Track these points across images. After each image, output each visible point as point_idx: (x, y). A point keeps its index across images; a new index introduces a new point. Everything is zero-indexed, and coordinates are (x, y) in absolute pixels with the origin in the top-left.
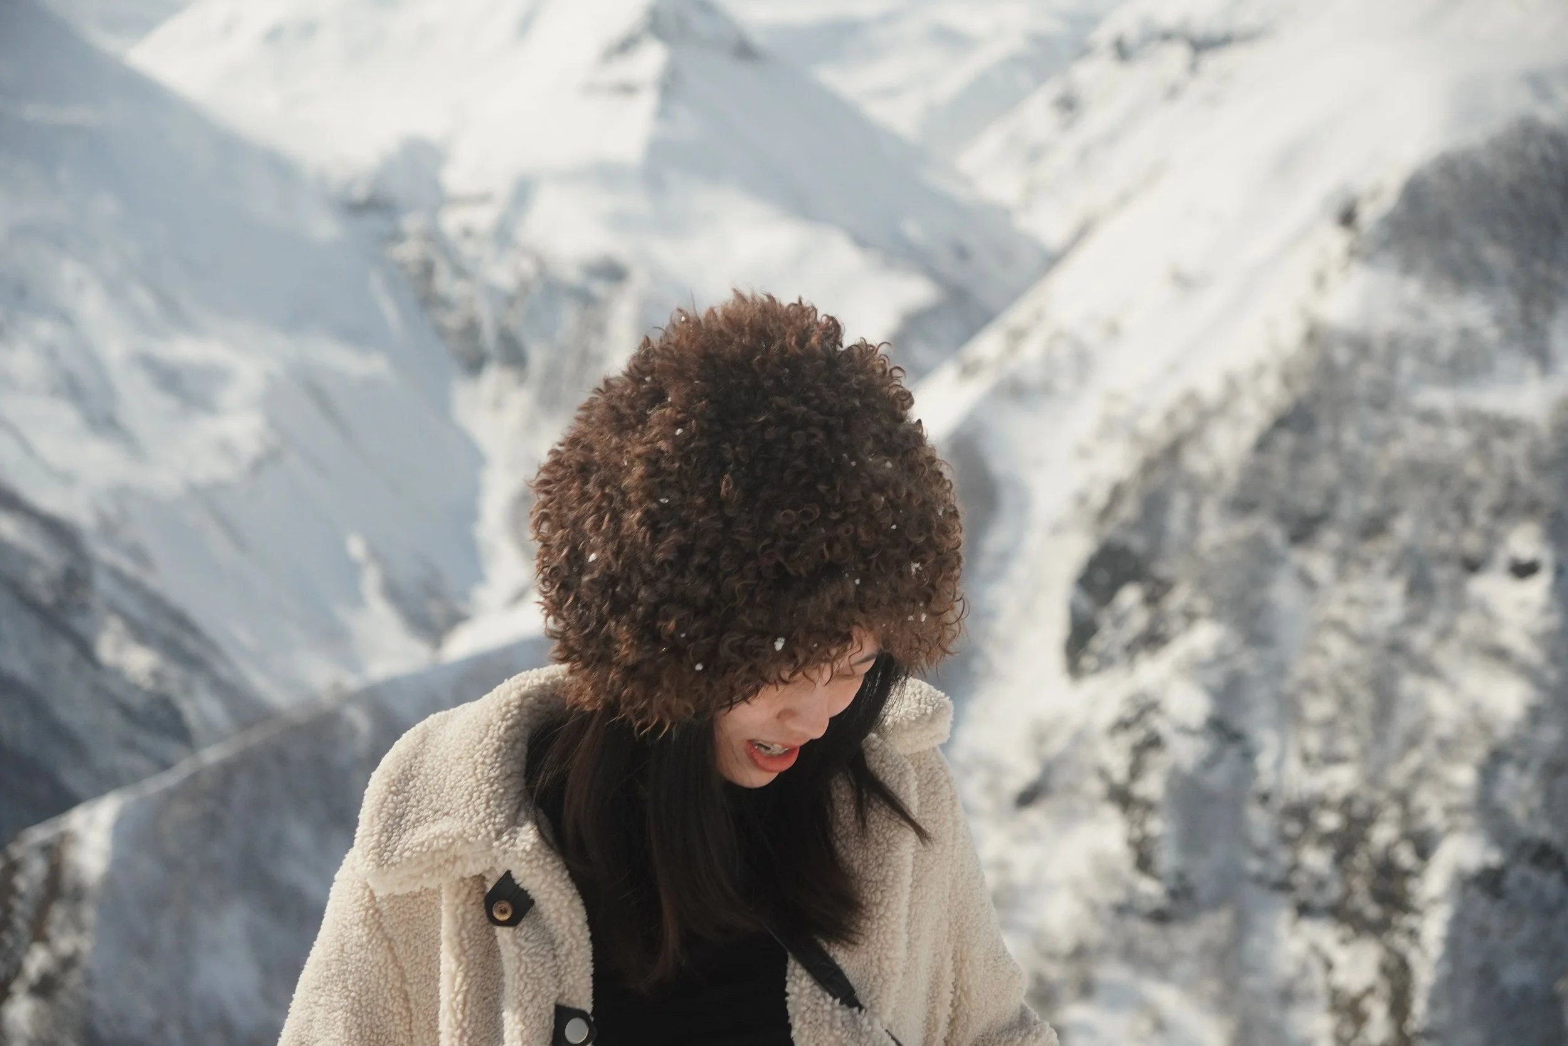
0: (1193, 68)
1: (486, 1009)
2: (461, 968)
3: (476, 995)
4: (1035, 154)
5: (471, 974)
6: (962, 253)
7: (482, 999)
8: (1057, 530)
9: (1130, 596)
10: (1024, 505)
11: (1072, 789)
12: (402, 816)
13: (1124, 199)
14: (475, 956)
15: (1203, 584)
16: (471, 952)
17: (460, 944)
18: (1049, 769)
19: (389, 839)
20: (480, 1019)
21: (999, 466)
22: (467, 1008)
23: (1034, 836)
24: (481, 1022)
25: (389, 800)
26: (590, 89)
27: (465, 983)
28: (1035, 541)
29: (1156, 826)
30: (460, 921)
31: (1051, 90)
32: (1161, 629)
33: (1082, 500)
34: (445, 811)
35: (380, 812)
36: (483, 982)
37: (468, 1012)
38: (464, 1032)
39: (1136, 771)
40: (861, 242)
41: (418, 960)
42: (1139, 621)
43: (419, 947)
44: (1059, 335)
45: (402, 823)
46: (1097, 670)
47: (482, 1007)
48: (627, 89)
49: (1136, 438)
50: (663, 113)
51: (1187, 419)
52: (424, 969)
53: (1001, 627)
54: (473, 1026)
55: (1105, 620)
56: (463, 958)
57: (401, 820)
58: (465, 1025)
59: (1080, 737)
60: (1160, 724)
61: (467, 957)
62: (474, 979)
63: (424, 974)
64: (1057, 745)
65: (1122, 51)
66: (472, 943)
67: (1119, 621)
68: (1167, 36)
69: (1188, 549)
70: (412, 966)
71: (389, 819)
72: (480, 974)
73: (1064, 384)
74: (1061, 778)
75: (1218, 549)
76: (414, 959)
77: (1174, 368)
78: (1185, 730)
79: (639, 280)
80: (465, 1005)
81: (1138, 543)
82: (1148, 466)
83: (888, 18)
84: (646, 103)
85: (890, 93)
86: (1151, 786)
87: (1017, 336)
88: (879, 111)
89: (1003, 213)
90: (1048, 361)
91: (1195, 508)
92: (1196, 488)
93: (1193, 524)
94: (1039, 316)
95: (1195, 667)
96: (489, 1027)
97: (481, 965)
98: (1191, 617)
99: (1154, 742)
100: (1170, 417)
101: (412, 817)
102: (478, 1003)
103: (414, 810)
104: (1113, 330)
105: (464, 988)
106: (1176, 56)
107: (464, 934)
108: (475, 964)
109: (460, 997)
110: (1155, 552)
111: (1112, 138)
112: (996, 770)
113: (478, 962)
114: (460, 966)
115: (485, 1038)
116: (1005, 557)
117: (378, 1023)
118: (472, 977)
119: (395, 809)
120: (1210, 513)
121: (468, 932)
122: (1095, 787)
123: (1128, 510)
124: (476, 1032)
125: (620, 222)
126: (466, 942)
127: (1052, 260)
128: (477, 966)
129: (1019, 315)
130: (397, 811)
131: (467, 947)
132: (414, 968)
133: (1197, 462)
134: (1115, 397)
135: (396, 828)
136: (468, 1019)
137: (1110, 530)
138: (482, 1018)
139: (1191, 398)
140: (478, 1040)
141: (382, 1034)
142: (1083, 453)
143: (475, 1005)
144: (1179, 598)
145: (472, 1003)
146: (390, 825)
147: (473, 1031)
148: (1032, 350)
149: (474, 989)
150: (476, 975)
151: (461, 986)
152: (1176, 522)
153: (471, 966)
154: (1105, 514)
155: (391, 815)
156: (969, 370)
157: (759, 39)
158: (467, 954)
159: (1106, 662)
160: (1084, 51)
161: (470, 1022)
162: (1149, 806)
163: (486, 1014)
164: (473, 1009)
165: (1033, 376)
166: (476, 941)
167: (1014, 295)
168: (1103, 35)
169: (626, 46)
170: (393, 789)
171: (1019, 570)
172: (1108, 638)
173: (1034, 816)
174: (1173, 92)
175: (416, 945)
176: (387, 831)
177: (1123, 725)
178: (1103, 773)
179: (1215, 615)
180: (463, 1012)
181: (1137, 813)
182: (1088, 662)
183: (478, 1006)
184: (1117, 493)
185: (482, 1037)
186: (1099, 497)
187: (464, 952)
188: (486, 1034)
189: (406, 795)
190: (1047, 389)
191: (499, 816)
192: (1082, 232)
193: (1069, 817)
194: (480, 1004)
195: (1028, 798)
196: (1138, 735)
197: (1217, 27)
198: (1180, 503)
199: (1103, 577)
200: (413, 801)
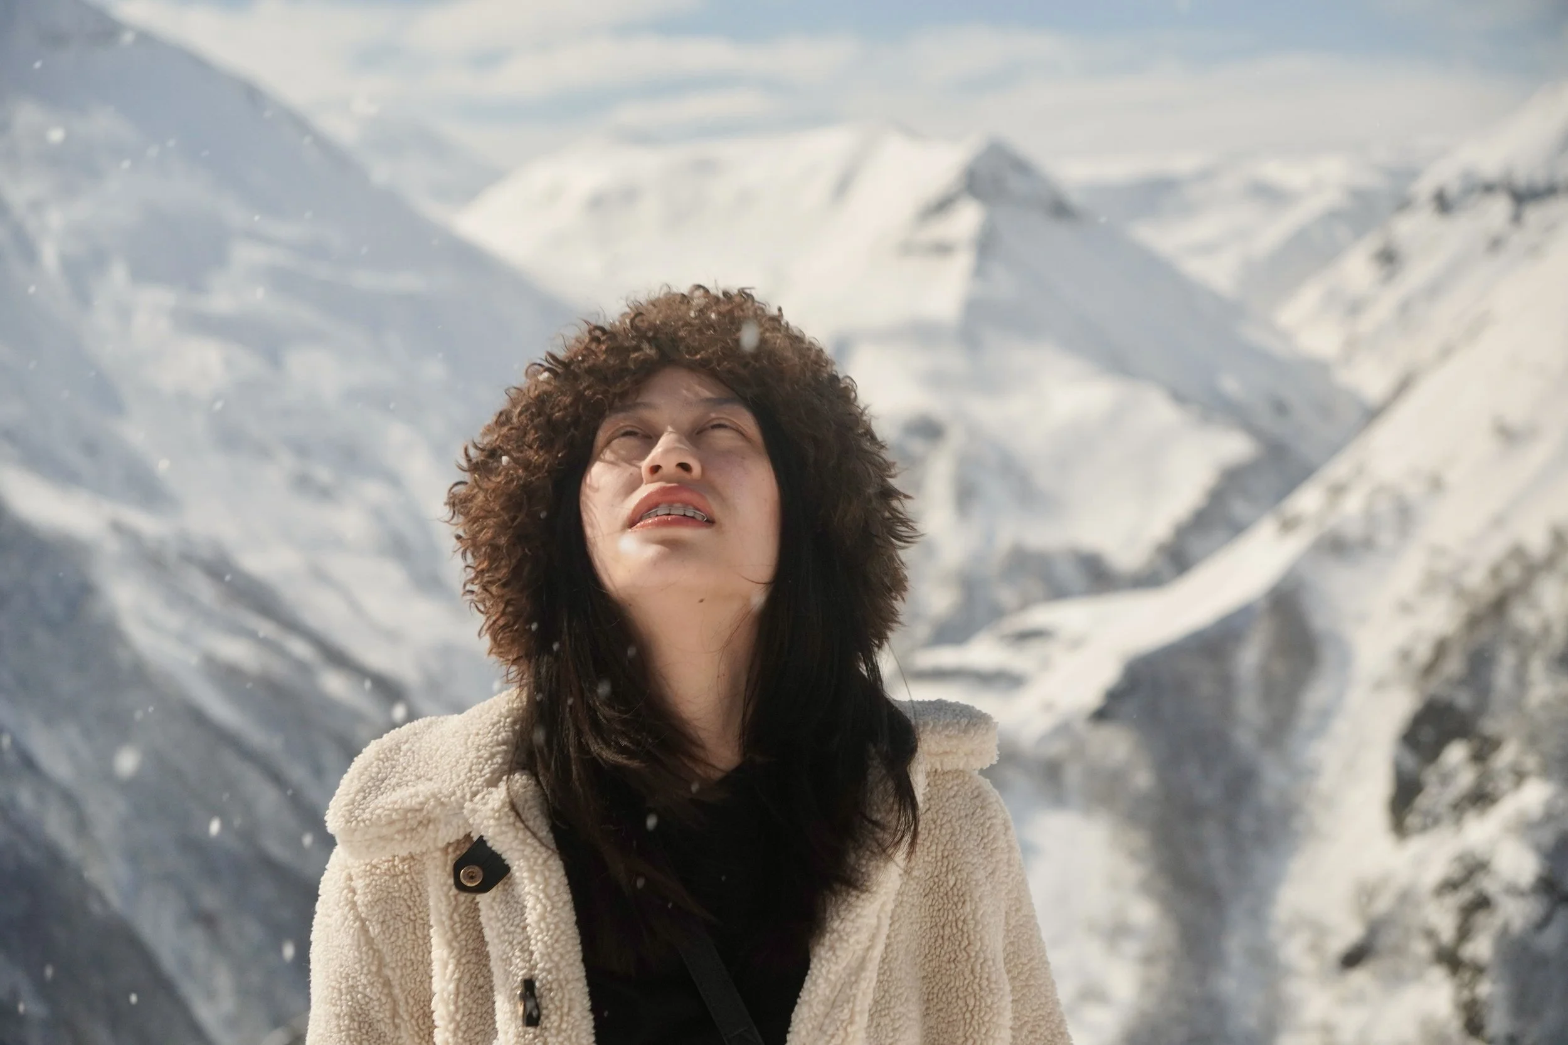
0: (1517, 219)
1: (482, 999)
2: (452, 955)
3: (470, 984)
4: (1355, 308)
5: (464, 961)
6: (1281, 408)
7: (476, 989)
8: (1380, 685)
9: (1456, 754)
10: (1346, 660)
11: (1399, 951)
12: (383, 781)
13: (1446, 352)
14: (467, 941)
15: (1532, 740)
16: (463, 936)
17: (452, 928)
18: (1375, 929)
19: (365, 798)
20: (474, 1011)
21: (1320, 621)
22: (460, 999)
23: (1359, 998)
24: (475, 1014)
25: (374, 765)
26: (907, 249)
27: (457, 971)
28: (1357, 697)
29: (1485, 989)
30: (454, 903)
31: (1372, 243)
32: (1490, 788)
33: (1405, 655)
34: (429, 777)
35: (362, 774)
36: (478, 969)
37: (461, 1003)
38: (458, 1027)
39: (1464, 933)
40: (1179, 398)
41: (399, 943)
42: (1466, 779)
43: (401, 929)
44: (1380, 490)
45: (381, 786)
46: (1424, 829)
47: (477, 996)
48: (943, 249)
49: (1460, 593)
50: (980, 271)
51: (1513, 573)
52: (408, 953)
53: (1325, 783)
54: (466, 1019)
55: (1430, 776)
56: (455, 944)
57: (381, 784)
58: (458, 1017)
59: (1406, 897)
60: (1490, 885)
61: (459, 942)
62: (467, 966)
63: (409, 958)
64: (1382, 905)
65: (1443, 203)
66: (465, 927)
67: (1446, 779)
68: (1489, 188)
69: (1516, 704)
70: (393, 949)
71: (369, 781)
72: (474, 961)
73: (1386, 538)
74: (1386, 940)
75: (1545, 705)
76: (395, 941)
77: (1498, 522)
78: (1513, 890)
79: (956, 438)
80: (457, 995)
81: (1463, 699)
82: (1473, 622)
83: (1205, 175)
84: (962, 263)
85: (1208, 249)
86: (1481, 948)
87: (1338, 491)
88: (1197, 268)
89: (1320, 368)
90: (1370, 516)
91: (1522, 665)
92: (1524, 644)
93: (1521, 681)
94: (1360, 471)
95: (1525, 827)
96: (485, 1019)
97: (476, 951)
98: (1520, 776)
99: (1482, 903)
100: (1496, 572)
101: (394, 781)
102: (472, 992)
103: (397, 775)
104: (1436, 484)
105: (456, 976)
106: (1499, 208)
107: (456, 917)
108: (467, 950)
109: (452, 987)
110: (1481, 707)
111: (1434, 290)
112: (1319, 931)
113: (471, 947)
114: (452, 952)
115: (481, 1031)
116: (1326, 715)
117: (360, 1012)
118: (464, 965)
119: (378, 773)
120: (1537, 669)
121: (460, 915)
122: (1422, 948)
123: (1454, 666)
124: (470, 1025)
125: (936, 380)
126: (458, 925)
127: (1372, 414)
128: (470, 952)
129: (1339, 469)
130: (380, 775)
131: (459, 931)
132: (396, 951)
133: (1525, 618)
134: (1438, 552)
135: (375, 790)
136: (461, 1011)
137: (1436, 687)
138: (477, 1009)
139: (1518, 553)
140: (473, 1034)
141: (365, 1022)
142: (1406, 608)
143: (468, 996)
144: (1506, 756)
145: (465, 993)
146: (369, 787)
147: (467, 1023)
148: (1353, 505)
149: (467, 977)
150: (468, 962)
151: (454, 973)
152: (1503, 678)
153: (464, 952)
154: (1430, 669)
155: (373, 778)
156: (1288, 525)
157: (1076, 198)
158: (459, 939)
159: (1433, 821)
160: (1404, 205)
161: (464, 1015)
162: (1479, 970)
163: (482, 1005)
164: (466, 1000)
165: (1354, 531)
166: (469, 925)
167: (1334, 450)
168: (1424, 187)
169: (942, 206)
170: (382, 756)
171: (1341, 727)
172: (1435, 797)
173: (1359, 977)
174: (1496, 244)
175: (397, 926)
176: (364, 791)
177: (1449, 886)
178: (1430, 934)
179: (1545, 772)
180: (456, 1003)
181: (1467, 976)
182: (1412, 820)
183: (472, 996)
184: (1441, 648)
185: (476, 1030)
186: (1423, 652)
187: (456, 936)
188: (482, 1027)
189: (394, 762)
190: (1368, 544)
191: (478, 779)
192: (1404, 386)
193: (1396, 980)
194: (475, 993)
195: (1353, 958)
196: (1465, 895)
197: (1540, 178)
198: (1507, 659)
199: (1427, 734)
200: (399, 769)
